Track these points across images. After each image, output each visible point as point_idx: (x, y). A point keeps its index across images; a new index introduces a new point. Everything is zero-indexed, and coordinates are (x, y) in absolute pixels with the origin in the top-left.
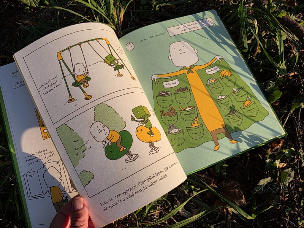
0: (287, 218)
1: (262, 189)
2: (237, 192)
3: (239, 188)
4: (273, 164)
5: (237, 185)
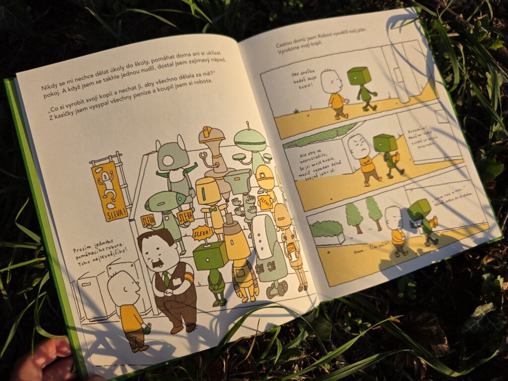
1: (477, 324)
2: (434, 331)
3: (437, 323)
4: (494, 282)
5: (434, 319)
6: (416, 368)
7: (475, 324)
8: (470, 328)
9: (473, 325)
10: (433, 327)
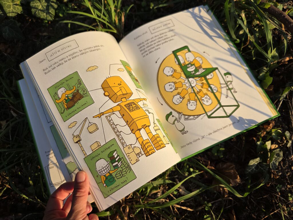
0: (279, 194)
1: (253, 169)
2: (232, 173)
3: (234, 168)
4: (264, 146)
5: (232, 166)
6: (222, 192)
7: (252, 169)
8: (250, 171)
9: (251, 169)
10: (232, 170)
